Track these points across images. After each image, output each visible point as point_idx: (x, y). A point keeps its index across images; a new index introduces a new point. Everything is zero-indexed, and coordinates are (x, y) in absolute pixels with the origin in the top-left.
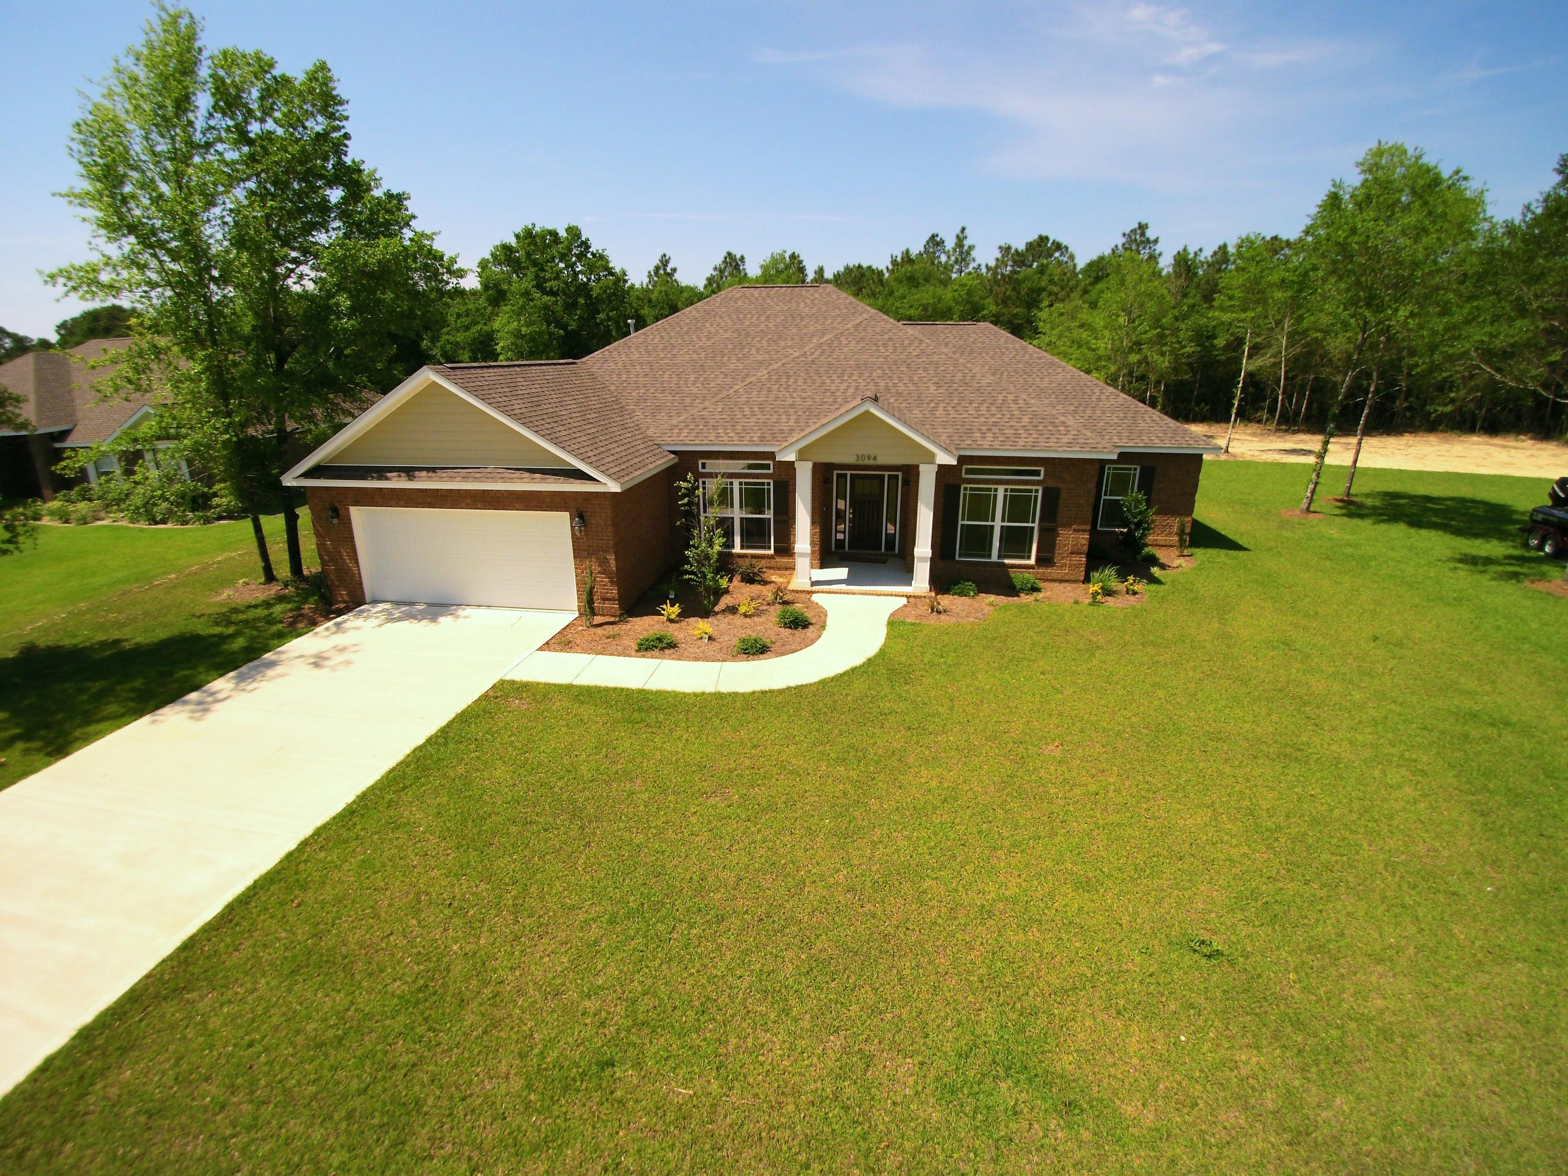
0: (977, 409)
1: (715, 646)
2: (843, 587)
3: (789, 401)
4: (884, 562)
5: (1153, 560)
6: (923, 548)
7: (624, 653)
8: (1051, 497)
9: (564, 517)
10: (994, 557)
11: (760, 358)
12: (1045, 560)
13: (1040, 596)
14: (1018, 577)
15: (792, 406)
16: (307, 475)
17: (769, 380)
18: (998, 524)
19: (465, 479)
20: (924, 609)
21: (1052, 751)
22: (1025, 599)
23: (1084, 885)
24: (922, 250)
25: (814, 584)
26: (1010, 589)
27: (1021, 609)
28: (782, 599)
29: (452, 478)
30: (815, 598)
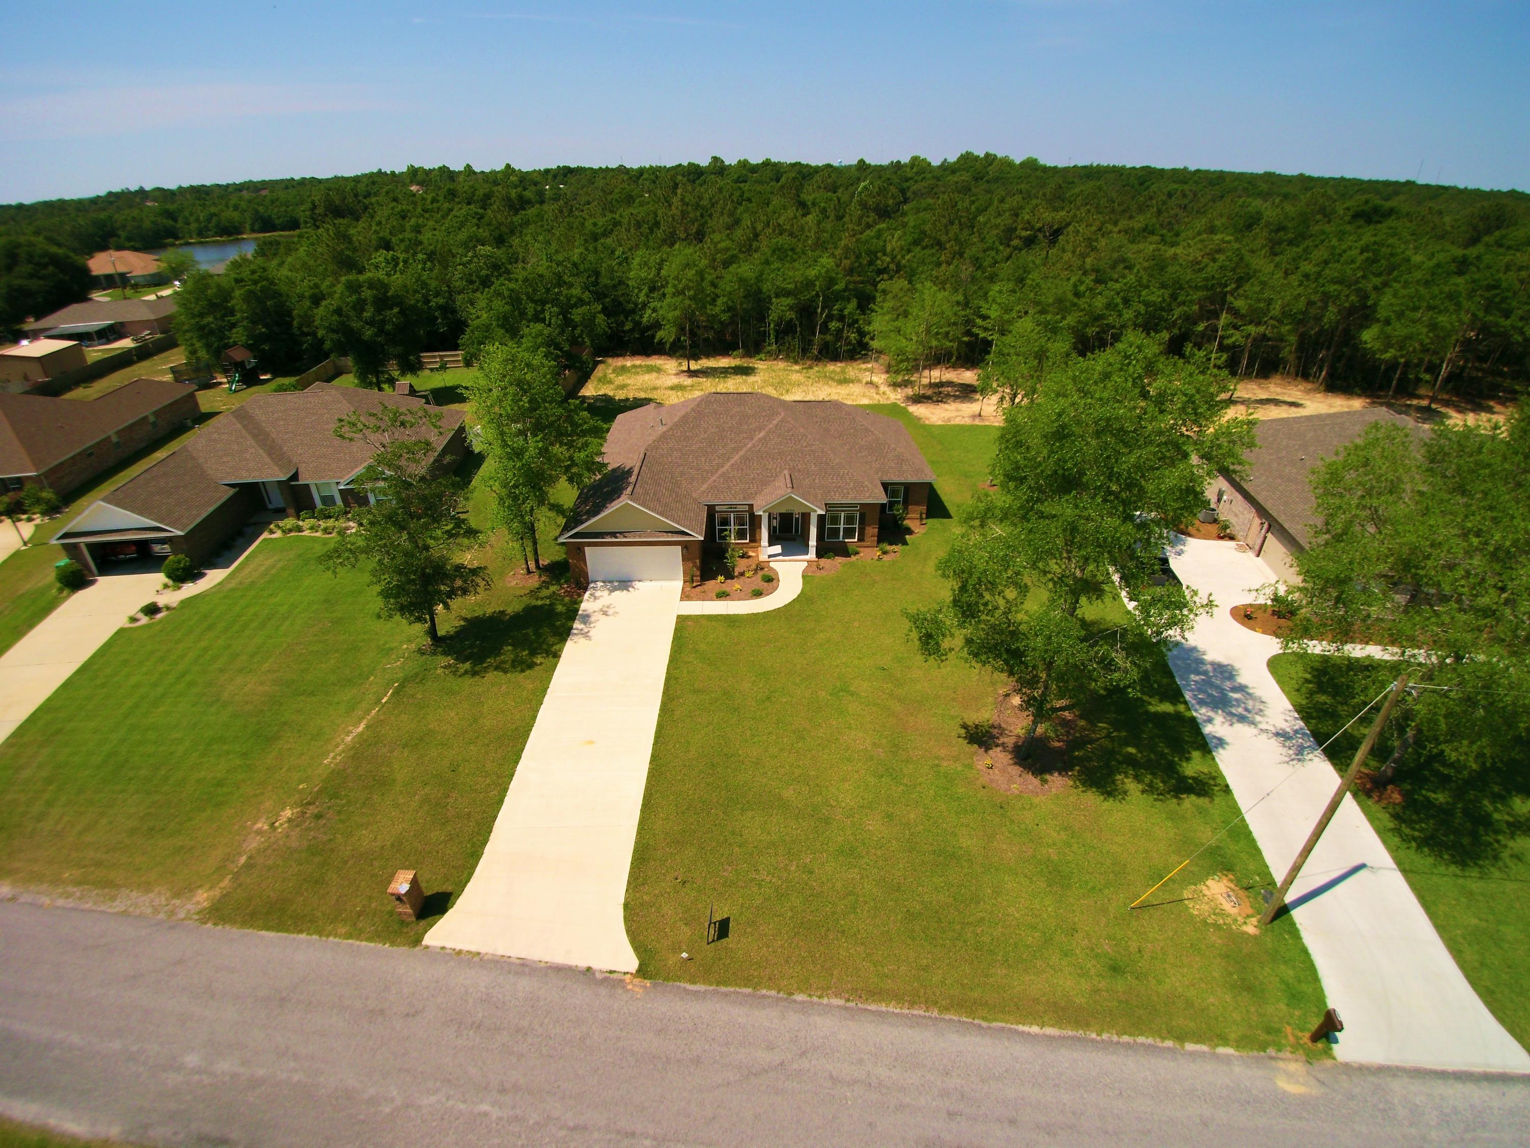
1: (743, 594)
2: (781, 558)
3: (752, 476)
5: (907, 531)
6: (813, 542)
7: (711, 600)
8: (862, 516)
9: (679, 549)
10: (841, 540)
11: (733, 446)
12: (861, 539)
13: (859, 556)
14: (851, 548)
15: (754, 478)
16: (570, 537)
17: (741, 462)
18: (842, 526)
19: (640, 536)
20: (814, 568)
21: (856, 624)
22: (854, 558)
23: (860, 659)
25: (770, 556)
26: (847, 554)
27: (852, 565)
28: (760, 567)
30: (772, 564)
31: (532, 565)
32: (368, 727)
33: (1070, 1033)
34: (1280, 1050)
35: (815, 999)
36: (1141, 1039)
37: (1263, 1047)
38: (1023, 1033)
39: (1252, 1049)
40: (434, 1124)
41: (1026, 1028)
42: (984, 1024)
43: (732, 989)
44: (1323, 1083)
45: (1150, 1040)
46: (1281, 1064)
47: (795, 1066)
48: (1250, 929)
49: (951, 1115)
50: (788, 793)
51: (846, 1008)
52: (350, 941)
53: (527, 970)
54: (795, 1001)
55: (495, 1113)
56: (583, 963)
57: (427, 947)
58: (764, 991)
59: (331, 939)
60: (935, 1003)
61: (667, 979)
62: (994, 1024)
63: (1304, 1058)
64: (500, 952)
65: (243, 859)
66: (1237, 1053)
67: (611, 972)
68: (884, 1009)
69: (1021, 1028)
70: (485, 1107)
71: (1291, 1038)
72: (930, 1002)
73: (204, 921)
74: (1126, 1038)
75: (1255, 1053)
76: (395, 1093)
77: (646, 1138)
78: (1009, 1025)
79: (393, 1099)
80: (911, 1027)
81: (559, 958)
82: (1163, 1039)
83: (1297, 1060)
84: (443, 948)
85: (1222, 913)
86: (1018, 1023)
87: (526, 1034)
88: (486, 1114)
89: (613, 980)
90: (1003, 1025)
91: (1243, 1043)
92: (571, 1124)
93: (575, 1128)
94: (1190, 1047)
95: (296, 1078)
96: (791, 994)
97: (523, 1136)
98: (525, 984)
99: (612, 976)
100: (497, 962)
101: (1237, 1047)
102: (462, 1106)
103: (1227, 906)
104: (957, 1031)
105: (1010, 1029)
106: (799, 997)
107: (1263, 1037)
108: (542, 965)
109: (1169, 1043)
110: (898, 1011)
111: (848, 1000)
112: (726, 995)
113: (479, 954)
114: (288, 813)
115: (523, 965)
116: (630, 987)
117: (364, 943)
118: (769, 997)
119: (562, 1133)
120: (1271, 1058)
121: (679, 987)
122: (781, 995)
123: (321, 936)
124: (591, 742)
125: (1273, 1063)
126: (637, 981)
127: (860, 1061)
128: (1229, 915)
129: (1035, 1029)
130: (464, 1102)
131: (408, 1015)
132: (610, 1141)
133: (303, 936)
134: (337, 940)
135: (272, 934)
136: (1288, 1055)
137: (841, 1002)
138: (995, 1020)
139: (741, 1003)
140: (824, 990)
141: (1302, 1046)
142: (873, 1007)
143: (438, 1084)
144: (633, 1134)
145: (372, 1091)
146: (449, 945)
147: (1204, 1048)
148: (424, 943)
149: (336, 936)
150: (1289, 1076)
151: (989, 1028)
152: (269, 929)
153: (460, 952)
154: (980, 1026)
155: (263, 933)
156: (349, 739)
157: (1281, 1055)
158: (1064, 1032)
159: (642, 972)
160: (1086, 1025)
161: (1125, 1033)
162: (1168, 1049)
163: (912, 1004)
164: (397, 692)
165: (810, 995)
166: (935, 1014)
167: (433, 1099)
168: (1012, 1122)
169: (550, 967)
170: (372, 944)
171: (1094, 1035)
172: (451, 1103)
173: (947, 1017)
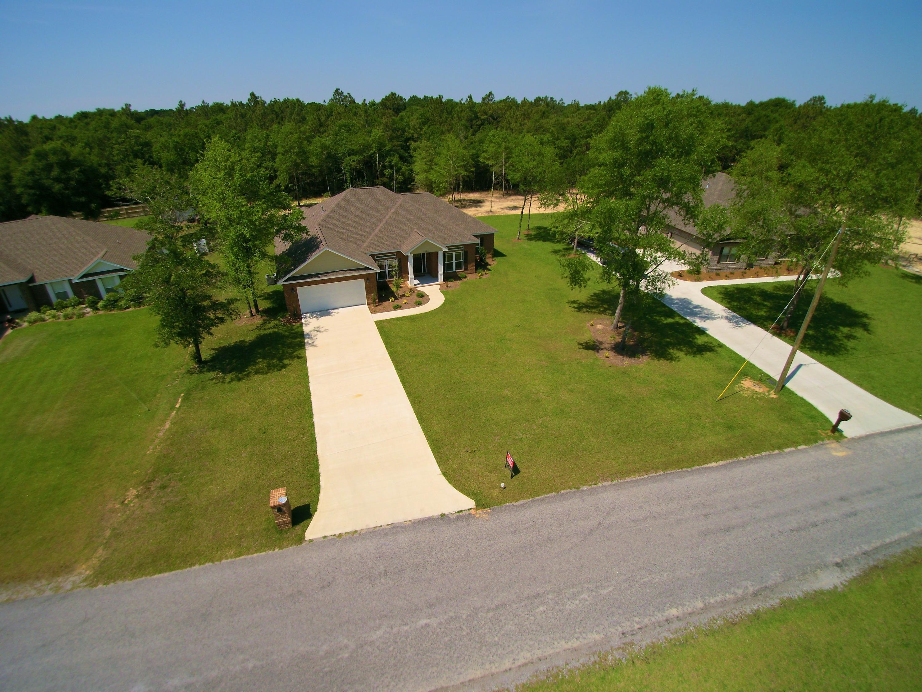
0: (444, 232)
1: (410, 305)
2: (422, 285)
3: (395, 235)
4: (425, 276)
5: (487, 264)
6: (441, 272)
8: (466, 253)
9: (363, 281)
10: (454, 270)
11: (376, 219)
12: (466, 269)
13: (467, 279)
14: (460, 275)
15: (396, 236)
16: (285, 281)
17: (385, 227)
18: (454, 262)
19: (336, 275)
20: (446, 287)
22: (463, 280)
24: (333, 97)
25: (415, 285)
26: (460, 279)
27: (464, 285)
28: (412, 291)
29: (333, 275)
30: (418, 289)
31: (254, 310)
32: (173, 424)
33: (731, 461)
34: (823, 441)
35: (594, 486)
36: (763, 454)
37: (816, 442)
38: (709, 467)
39: (812, 444)
40: (391, 648)
41: (709, 465)
42: (689, 469)
43: (543, 497)
44: (850, 449)
45: (768, 453)
46: (828, 446)
47: (608, 522)
48: (773, 396)
49: (705, 516)
50: (506, 393)
51: (614, 485)
52: (242, 557)
53: (399, 529)
54: (583, 491)
55: (434, 622)
56: (437, 513)
57: (311, 541)
58: (562, 491)
59: (224, 561)
60: (658, 468)
61: (498, 504)
62: (693, 468)
63: (834, 441)
64: (372, 525)
65: (108, 533)
66: (807, 447)
67: (459, 512)
68: (634, 479)
69: (707, 466)
70: (423, 622)
71: (823, 434)
72: (656, 469)
73: (93, 584)
74: (757, 455)
75: (814, 445)
76: (346, 641)
77: (548, 594)
78: (700, 466)
79: (346, 647)
80: (654, 482)
81: (418, 515)
82: (773, 450)
83: (833, 443)
84: (325, 537)
85: (756, 393)
86: (704, 464)
87: (424, 566)
88: (427, 625)
89: (463, 515)
90: (698, 467)
91: (807, 442)
92: (493, 606)
93: (498, 607)
94: (786, 450)
95: (250, 665)
96: (578, 488)
97: (464, 628)
98: (402, 538)
99: (461, 514)
100: (373, 532)
101: (805, 445)
102: (406, 628)
103: (757, 389)
104: (679, 477)
105: (703, 468)
106: (585, 488)
107: (812, 437)
108: (408, 523)
109: (776, 451)
110: (642, 477)
111: (612, 481)
112: (541, 500)
113: (356, 531)
114: (133, 492)
115: (394, 527)
116: (478, 516)
117: (255, 555)
118: (567, 493)
119: (491, 614)
120: (822, 445)
121: (509, 506)
122: (573, 490)
123: (213, 562)
124: (360, 395)
125: (824, 446)
126: (480, 511)
127: (641, 507)
128: (761, 393)
129: (714, 464)
130: (406, 624)
131: (323, 587)
132: (526, 605)
133: (197, 567)
134: (229, 560)
135: (166, 574)
136: (828, 442)
137: (610, 483)
138: (693, 466)
139: (553, 502)
140: (596, 480)
141: (830, 436)
142: (627, 480)
143: (377, 621)
144: (538, 595)
145: (325, 647)
146: (328, 534)
147: (793, 449)
148: (307, 538)
149: (227, 558)
150: (835, 449)
151: (692, 470)
152: (160, 572)
153: (340, 535)
154: (687, 471)
155: (157, 576)
156: (161, 434)
157: (825, 442)
158: (728, 461)
159: (480, 505)
160: (736, 455)
161: (755, 453)
162: (778, 454)
163: (647, 472)
164: (185, 399)
165: (590, 485)
166: (662, 473)
167: (379, 633)
168: (736, 508)
169: (414, 523)
170: (263, 553)
171: (742, 458)
172: (395, 630)
173: (669, 472)
